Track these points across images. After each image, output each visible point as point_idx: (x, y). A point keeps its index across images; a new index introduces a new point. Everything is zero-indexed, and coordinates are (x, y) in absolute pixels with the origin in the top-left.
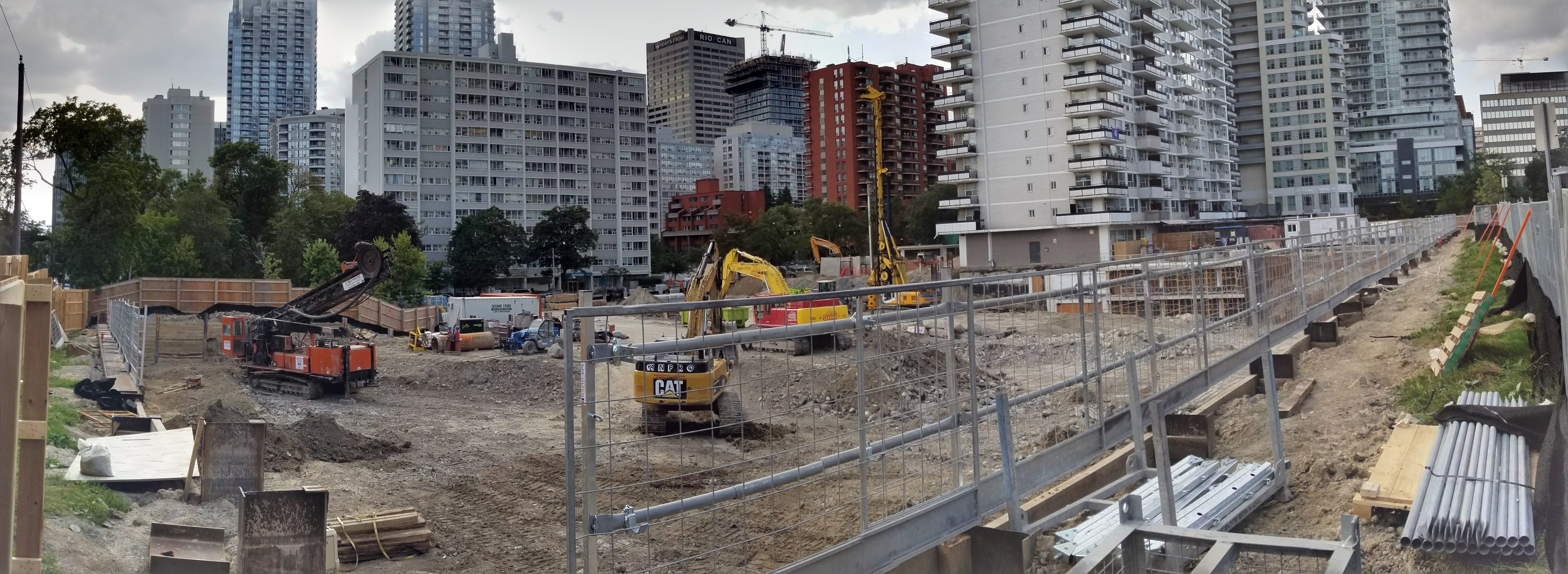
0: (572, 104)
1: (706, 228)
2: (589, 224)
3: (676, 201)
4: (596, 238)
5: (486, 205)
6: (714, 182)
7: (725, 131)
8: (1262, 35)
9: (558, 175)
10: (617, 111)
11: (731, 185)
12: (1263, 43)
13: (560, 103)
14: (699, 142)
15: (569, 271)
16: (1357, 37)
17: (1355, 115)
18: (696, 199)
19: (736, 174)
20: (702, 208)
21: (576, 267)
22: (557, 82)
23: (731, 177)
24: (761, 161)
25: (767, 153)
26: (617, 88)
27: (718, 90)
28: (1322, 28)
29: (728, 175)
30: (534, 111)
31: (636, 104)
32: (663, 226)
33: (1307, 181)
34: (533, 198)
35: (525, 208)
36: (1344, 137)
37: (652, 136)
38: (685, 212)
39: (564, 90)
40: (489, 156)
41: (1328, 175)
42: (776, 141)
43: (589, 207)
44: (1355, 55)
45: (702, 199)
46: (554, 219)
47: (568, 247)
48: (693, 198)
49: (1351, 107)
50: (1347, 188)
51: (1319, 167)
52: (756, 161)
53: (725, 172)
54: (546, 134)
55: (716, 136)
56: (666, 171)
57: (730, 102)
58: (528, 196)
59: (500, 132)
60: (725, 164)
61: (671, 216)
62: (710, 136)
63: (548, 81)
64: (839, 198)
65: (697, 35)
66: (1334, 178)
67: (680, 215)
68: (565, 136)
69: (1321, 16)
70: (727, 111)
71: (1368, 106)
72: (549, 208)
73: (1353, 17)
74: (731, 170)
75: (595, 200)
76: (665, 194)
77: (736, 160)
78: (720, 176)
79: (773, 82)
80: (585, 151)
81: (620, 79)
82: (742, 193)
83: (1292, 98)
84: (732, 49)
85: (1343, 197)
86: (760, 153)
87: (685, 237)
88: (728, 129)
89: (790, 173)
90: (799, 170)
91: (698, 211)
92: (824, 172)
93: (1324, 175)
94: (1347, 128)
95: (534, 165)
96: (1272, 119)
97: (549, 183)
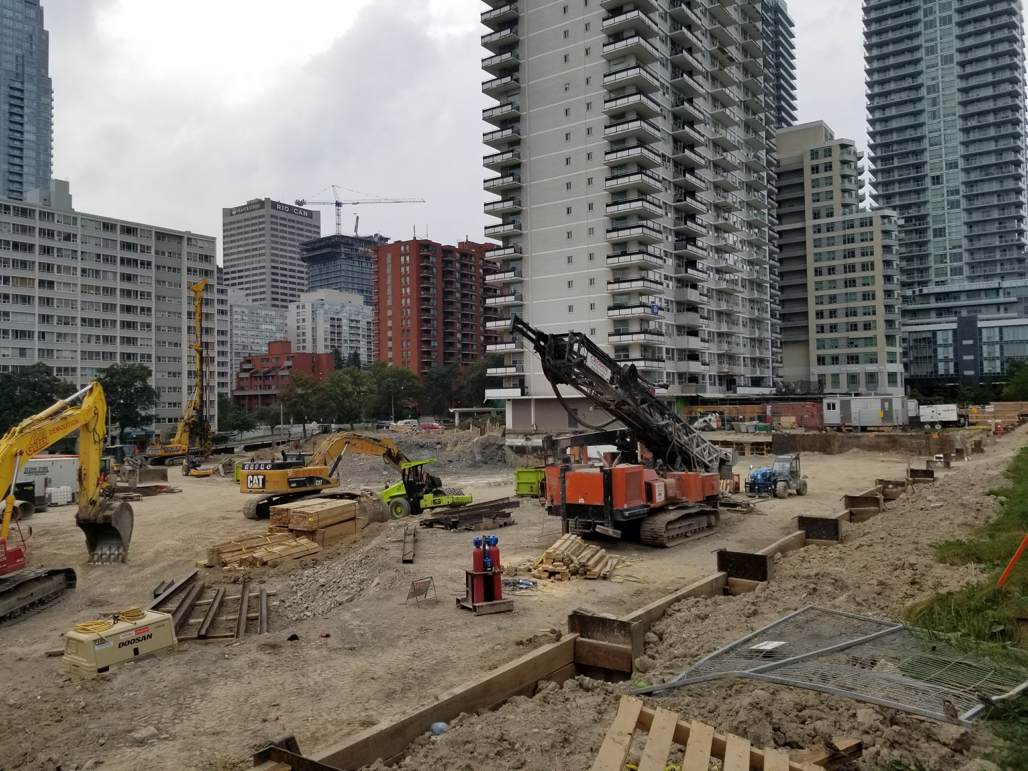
0: (136, 261)
1: (277, 387)
2: (152, 382)
3: (249, 361)
4: (158, 397)
5: (33, 360)
6: (286, 344)
7: (299, 296)
8: (809, 214)
9: (118, 332)
10: (184, 271)
11: (304, 347)
12: (810, 222)
13: (122, 260)
14: (274, 306)
15: (127, 430)
16: (913, 212)
17: (909, 293)
18: (268, 360)
19: (309, 337)
20: (274, 368)
21: (135, 424)
22: (119, 237)
23: (304, 341)
24: (333, 326)
25: (339, 320)
26: (185, 249)
27: (294, 258)
28: (875, 205)
29: (301, 338)
30: (92, 265)
31: (205, 266)
32: (234, 385)
33: (853, 359)
34: (88, 355)
35: (79, 364)
36: (896, 316)
37: (222, 297)
38: (257, 372)
39: (128, 246)
40: (37, 309)
41: (876, 354)
42: (347, 308)
43: (152, 365)
44: (911, 231)
45: (274, 361)
46: (112, 377)
47: (126, 405)
48: (265, 359)
49: (904, 285)
50: (898, 368)
51: (866, 345)
52: (328, 326)
53: (298, 336)
54: (106, 290)
55: (291, 301)
56: (239, 332)
57: (305, 270)
58: (83, 352)
59: (51, 284)
60: (298, 328)
61: (243, 375)
62: (285, 301)
63: (108, 235)
64: (404, 363)
65: (274, 205)
66: (882, 357)
67: (251, 374)
68: (127, 293)
69: (874, 192)
70: (302, 278)
71: (925, 283)
72: (106, 365)
73: (910, 192)
74: (304, 334)
75: (159, 359)
76: (238, 354)
77: (308, 324)
78: (293, 339)
79: (346, 254)
80: (149, 309)
81: (189, 239)
82: (315, 356)
83: (840, 276)
84: (308, 221)
85: (892, 377)
86: (332, 319)
87: (256, 396)
88: (302, 295)
89: (360, 338)
90: (369, 336)
91: (269, 372)
92: (390, 339)
93: (871, 354)
94: (898, 306)
95: (90, 320)
96: (817, 297)
97: (108, 339)
